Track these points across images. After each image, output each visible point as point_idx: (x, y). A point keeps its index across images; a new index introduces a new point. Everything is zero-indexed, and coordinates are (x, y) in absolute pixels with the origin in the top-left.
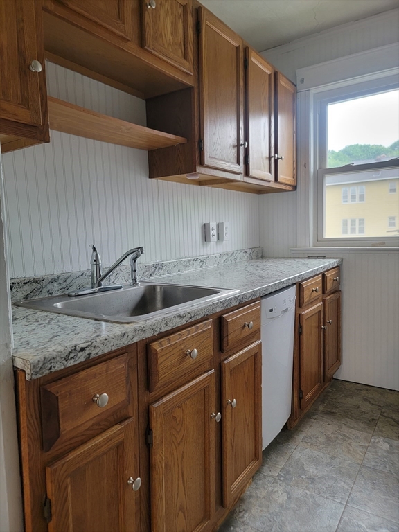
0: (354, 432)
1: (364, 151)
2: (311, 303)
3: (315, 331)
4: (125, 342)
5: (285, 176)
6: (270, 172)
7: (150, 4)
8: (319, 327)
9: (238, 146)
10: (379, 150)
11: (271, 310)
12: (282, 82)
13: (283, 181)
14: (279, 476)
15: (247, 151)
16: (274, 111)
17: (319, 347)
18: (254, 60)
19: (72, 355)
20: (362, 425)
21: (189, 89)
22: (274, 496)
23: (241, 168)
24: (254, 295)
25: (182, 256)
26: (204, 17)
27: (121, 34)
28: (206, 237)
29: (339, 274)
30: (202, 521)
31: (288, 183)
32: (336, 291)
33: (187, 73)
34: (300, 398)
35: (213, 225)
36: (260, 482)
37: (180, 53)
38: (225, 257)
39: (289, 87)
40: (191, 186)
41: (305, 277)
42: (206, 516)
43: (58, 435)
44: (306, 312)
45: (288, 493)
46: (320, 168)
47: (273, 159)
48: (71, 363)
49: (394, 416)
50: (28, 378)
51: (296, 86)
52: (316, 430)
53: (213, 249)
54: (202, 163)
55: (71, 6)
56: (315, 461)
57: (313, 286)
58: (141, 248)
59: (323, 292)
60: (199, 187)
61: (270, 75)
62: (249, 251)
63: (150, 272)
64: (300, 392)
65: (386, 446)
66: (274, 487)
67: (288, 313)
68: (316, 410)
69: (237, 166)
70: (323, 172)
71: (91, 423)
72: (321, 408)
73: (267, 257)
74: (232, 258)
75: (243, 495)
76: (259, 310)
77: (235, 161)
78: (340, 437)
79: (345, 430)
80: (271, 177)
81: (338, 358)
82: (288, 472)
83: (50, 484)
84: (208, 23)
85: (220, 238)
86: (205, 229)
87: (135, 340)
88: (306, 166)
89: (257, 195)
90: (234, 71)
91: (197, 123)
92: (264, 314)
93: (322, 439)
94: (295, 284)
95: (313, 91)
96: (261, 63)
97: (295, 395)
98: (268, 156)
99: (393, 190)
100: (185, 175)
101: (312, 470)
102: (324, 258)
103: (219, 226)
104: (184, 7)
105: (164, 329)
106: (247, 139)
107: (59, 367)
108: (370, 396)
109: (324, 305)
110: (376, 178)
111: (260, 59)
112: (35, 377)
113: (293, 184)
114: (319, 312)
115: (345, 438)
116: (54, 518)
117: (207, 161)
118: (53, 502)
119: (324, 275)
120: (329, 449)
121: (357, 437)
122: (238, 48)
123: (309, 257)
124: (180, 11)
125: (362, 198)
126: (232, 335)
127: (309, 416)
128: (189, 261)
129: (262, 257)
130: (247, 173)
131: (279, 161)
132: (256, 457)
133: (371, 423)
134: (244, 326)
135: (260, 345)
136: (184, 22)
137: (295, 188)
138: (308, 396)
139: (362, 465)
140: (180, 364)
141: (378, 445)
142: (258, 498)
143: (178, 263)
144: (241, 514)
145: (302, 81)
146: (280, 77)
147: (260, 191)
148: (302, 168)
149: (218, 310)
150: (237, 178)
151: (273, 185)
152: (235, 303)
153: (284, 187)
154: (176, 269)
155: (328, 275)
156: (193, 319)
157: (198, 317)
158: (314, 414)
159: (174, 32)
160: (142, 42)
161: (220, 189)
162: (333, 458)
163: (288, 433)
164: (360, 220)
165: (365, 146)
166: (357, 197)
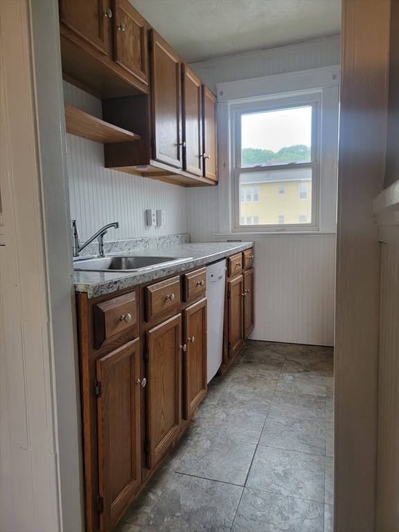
0: (267, 372)
1: (256, 155)
2: (236, 275)
3: (238, 298)
4: (135, 282)
5: (210, 173)
6: (200, 168)
7: (120, 27)
8: (240, 294)
9: (178, 145)
10: (269, 155)
11: (212, 276)
12: (207, 94)
13: (209, 177)
14: (218, 404)
15: (184, 149)
16: (202, 115)
17: (240, 311)
18: (188, 75)
19: (111, 286)
20: (273, 367)
21: (143, 95)
22: (216, 416)
23: (180, 164)
24: (203, 262)
25: (131, 236)
26: (155, 37)
27: (101, 50)
28: (148, 222)
29: (253, 253)
30: (173, 426)
31: (212, 178)
32: (251, 268)
33: (144, 83)
34: (229, 349)
35: (153, 212)
36: (205, 409)
37: (139, 66)
38: (163, 240)
39: (212, 98)
40: (136, 176)
41: (232, 253)
42: (176, 422)
43: (105, 338)
44: (233, 281)
45: (226, 413)
46: (236, 167)
47: (202, 158)
48: (110, 291)
49: (294, 359)
50: (89, 297)
51: (216, 97)
52: (240, 373)
53: (153, 232)
54: (154, 158)
55: (70, 26)
56: (243, 392)
57: (236, 260)
58: (117, 223)
59: (243, 268)
60: (142, 177)
61: (199, 87)
62: (180, 236)
63: (109, 249)
64: (229, 344)
65: (291, 378)
66: (215, 411)
67: (221, 280)
68: (238, 361)
69: (177, 161)
70: (239, 171)
71: (118, 336)
72: (242, 360)
73: (194, 242)
74: (168, 241)
75: (193, 418)
76: (205, 274)
77: (176, 157)
78: (258, 376)
79: (261, 371)
80: (200, 172)
81: (252, 322)
82: (224, 401)
83: (100, 372)
84: (157, 43)
85: (158, 224)
86: (147, 214)
87: (141, 282)
88: (225, 165)
89: (184, 188)
90: (175, 83)
91: (150, 124)
92: (208, 276)
93: (246, 379)
94: (225, 258)
95: (230, 103)
96: (193, 77)
97: (226, 346)
98: (198, 155)
99: (282, 192)
100: (135, 167)
101: (241, 397)
102: (241, 241)
103: (158, 213)
104: (141, 29)
105: (155, 278)
106: (184, 140)
107: (105, 292)
108: (276, 348)
109: (244, 277)
110: (268, 180)
111: (192, 74)
112: (95, 296)
113: (215, 179)
114: (240, 283)
115: (262, 376)
116: (103, 395)
117: (158, 156)
118: (102, 384)
119: (243, 254)
120: (251, 384)
121: (270, 374)
122: (177, 64)
123: (228, 241)
124: (139, 33)
125: (256, 198)
126: (191, 289)
127: (233, 366)
128: (137, 241)
129: (190, 242)
130: (184, 168)
131: (206, 159)
132: (203, 387)
133: (279, 365)
134: (197, 285)
135: (206, 300)
136: (141, 41)
137: (217, 183)
138: (234, 348)
139: (275, 391)
140: (163, 304)
141: (285, 377)
142: (205, 418)
143: (129, 242)
144: (194, 429)
145: (222, 93)
146: (206, 89)
147: (188, 184)
148: (222, 166)
149: (183, 269)
150: (178, 171)
151: (201, 179)
152: (192, 266)
153: (209, 182)
154: (128, 247)
155: (246, 253)
156: (169, 274)
157: (172, 273)
158: (237, 364)
159: (135, 50)
160: (114, 56)
161: (158, 181)
162: (255, 388)
163: (220, 377)
164: (255, 218)
165: (257, 150)
166: (252, 198)
